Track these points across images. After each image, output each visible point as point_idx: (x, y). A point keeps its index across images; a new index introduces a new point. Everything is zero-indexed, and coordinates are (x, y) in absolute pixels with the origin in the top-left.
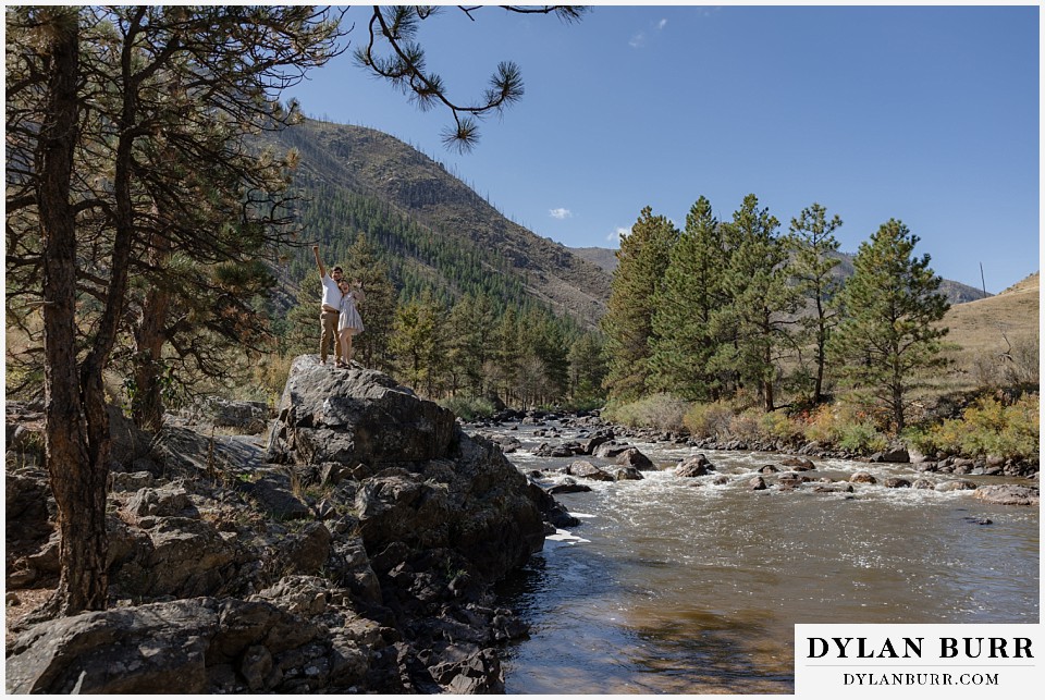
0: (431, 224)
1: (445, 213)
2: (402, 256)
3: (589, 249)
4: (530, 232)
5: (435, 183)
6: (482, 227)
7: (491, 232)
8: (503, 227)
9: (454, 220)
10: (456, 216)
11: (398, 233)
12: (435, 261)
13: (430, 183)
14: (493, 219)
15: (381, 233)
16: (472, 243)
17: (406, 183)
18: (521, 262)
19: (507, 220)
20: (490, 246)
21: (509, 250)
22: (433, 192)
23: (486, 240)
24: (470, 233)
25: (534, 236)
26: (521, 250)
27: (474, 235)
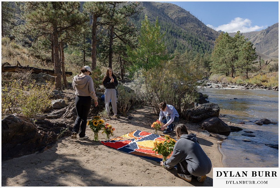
0: (185, 29)
1: (189, 25)
2: (177, 38)
3: (233, 33)
4: (213, 30)
5: (187, 17)
6: (199, 29)
7: (202, 30)
8: (206, 28)
9: (192, 27)
10: (192, 26)
11: (176, 32)
12: (185, 39)
13: (185, 17)
14: (202, 26)
15: (171, 32)
16: (196, 34)
17: (179, 18)
18: (210, 38)
19: (207, 26)
20: (201, 34)
21: (207, 35)
22: (186, 20)
23: (200, 33)
24: (196, 31)
25: (215, 31)
26: (210, 35)
27: (197, 31)
